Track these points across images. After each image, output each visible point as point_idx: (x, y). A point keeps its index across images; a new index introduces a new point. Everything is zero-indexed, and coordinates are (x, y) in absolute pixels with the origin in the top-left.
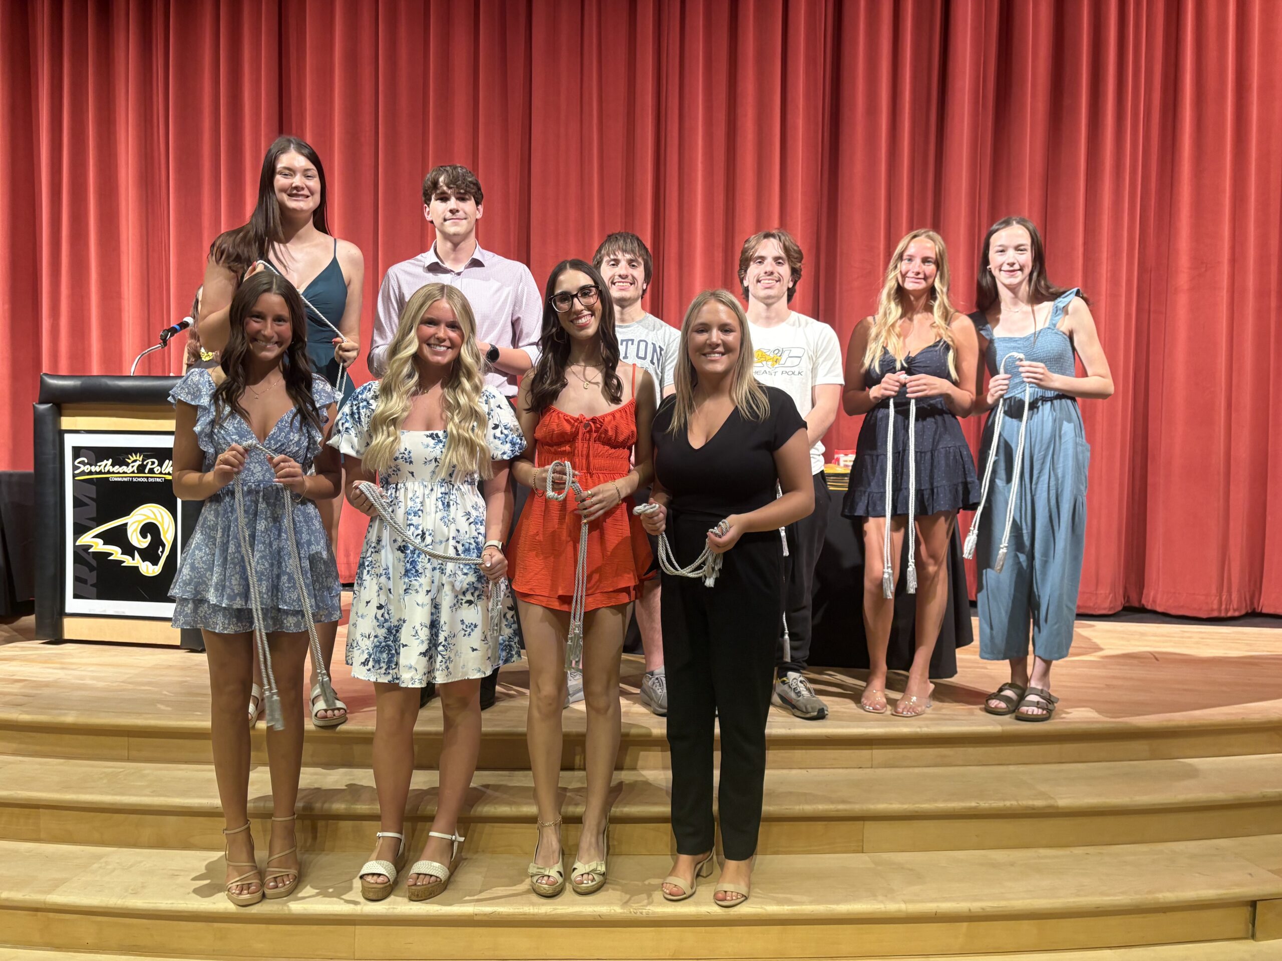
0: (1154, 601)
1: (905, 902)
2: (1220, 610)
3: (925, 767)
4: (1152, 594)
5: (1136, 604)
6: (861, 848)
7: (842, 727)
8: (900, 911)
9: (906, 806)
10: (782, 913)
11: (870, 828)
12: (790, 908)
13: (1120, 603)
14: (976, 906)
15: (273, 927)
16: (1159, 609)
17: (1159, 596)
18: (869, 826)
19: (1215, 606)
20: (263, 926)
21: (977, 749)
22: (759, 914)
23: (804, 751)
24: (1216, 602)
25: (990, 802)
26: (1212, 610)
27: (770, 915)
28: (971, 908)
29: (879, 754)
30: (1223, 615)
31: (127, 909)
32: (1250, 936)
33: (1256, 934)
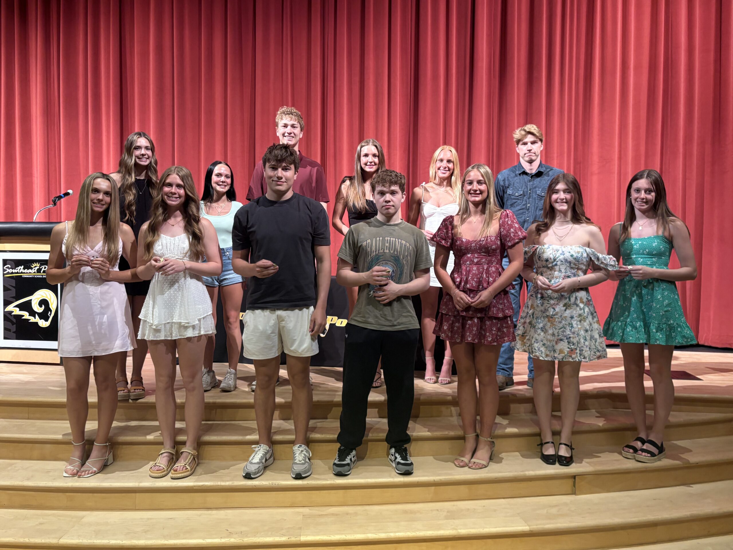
8: (400, 481)
28: (435, 480)
31: (24, 486)
32: (574, 493)
33: (577, 492)
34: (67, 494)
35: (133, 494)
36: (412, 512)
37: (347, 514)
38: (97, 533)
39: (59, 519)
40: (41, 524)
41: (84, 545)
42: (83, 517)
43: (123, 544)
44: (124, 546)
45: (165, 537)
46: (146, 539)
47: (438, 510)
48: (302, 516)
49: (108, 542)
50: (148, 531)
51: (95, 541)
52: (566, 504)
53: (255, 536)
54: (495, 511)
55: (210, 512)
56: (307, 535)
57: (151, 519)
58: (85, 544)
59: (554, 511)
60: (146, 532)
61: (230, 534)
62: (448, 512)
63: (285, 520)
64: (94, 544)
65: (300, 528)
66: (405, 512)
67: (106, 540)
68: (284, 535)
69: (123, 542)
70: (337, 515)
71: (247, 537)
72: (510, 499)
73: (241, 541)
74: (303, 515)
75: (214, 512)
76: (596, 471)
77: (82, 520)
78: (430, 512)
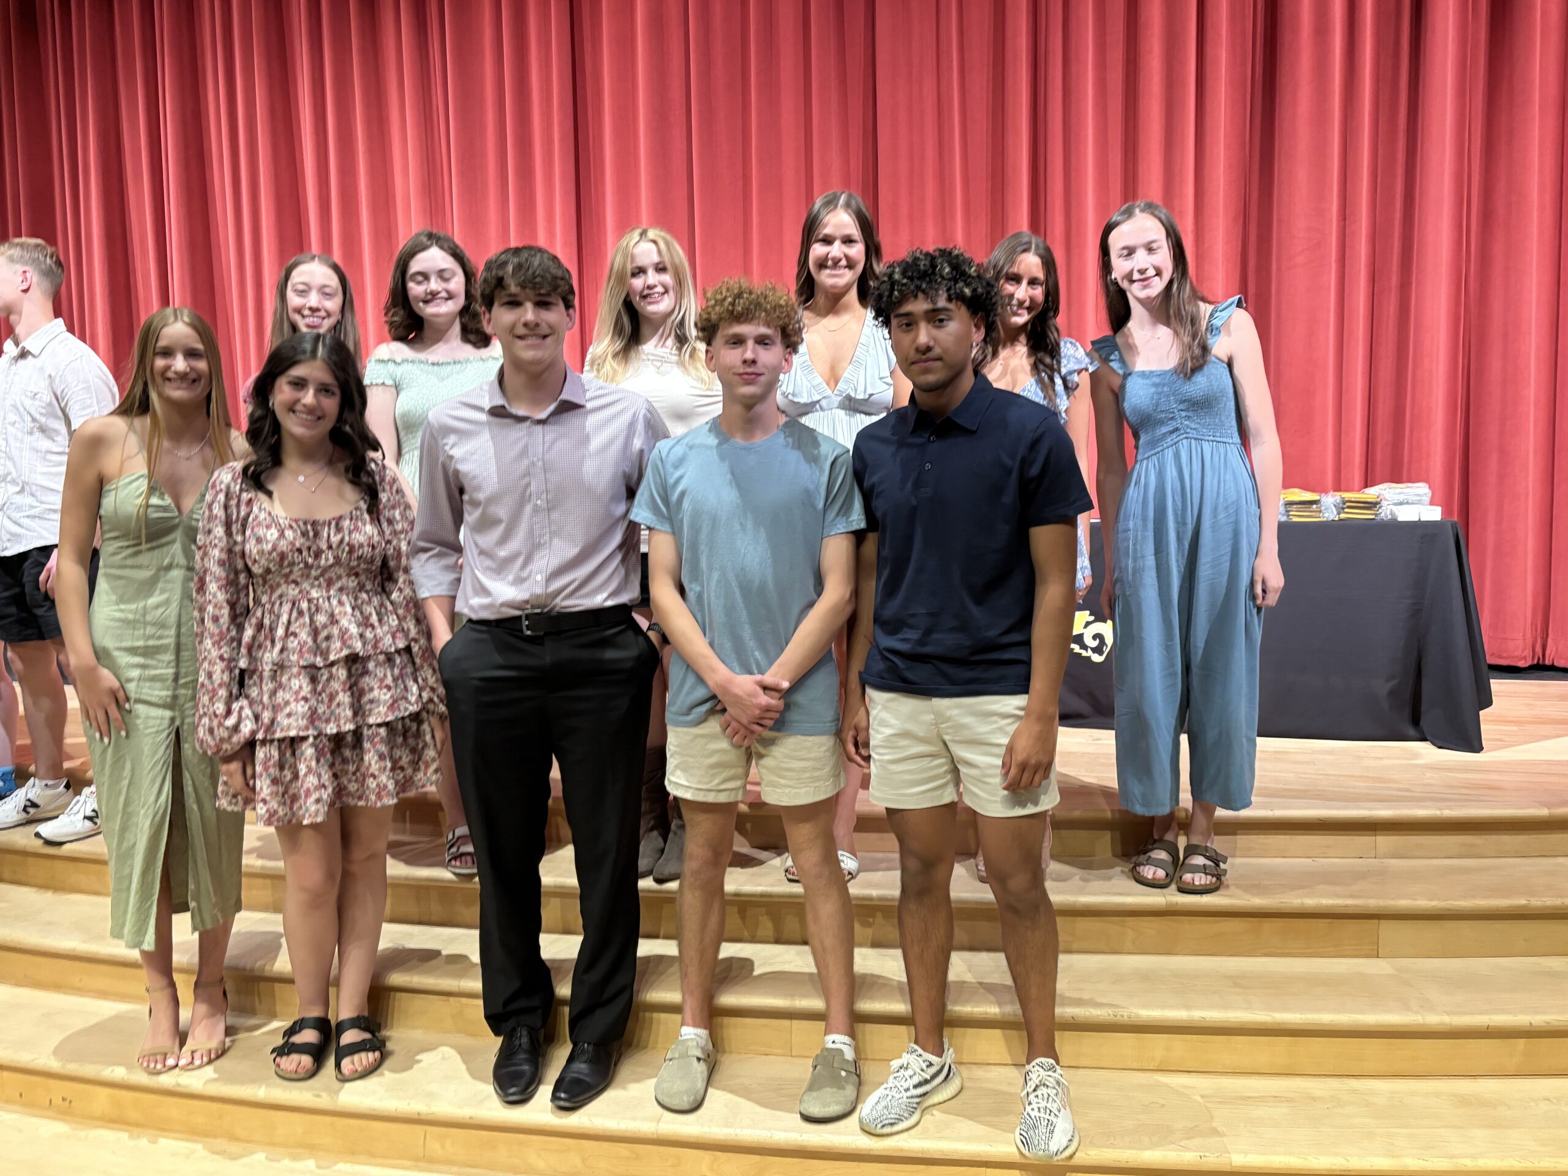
1: (1448, 1014)
3: (1446, 858)
6: (1376, 952)
7: (1338, 808)
8: (1442, 1024)
9: (1434, 903)
10: (1293, 1021)
11: (1387, 929)
12: (1303, 1016)
14: (1538, 1020)
18: (1384, 924)
21: (1514, 837)
22: (1266, 1023)
23: (1288, 837)
25: (1544, 899)
27: (1279, 1024)
28: (1533, 1022)
29: (1384, 841)
44: (806, 1146)
49: (769, 1134)
51: (738, 1131)
66: (1464, 1101)
68: (1183, 1147)
70: (1289, 1100)
78: (1532, 1104)
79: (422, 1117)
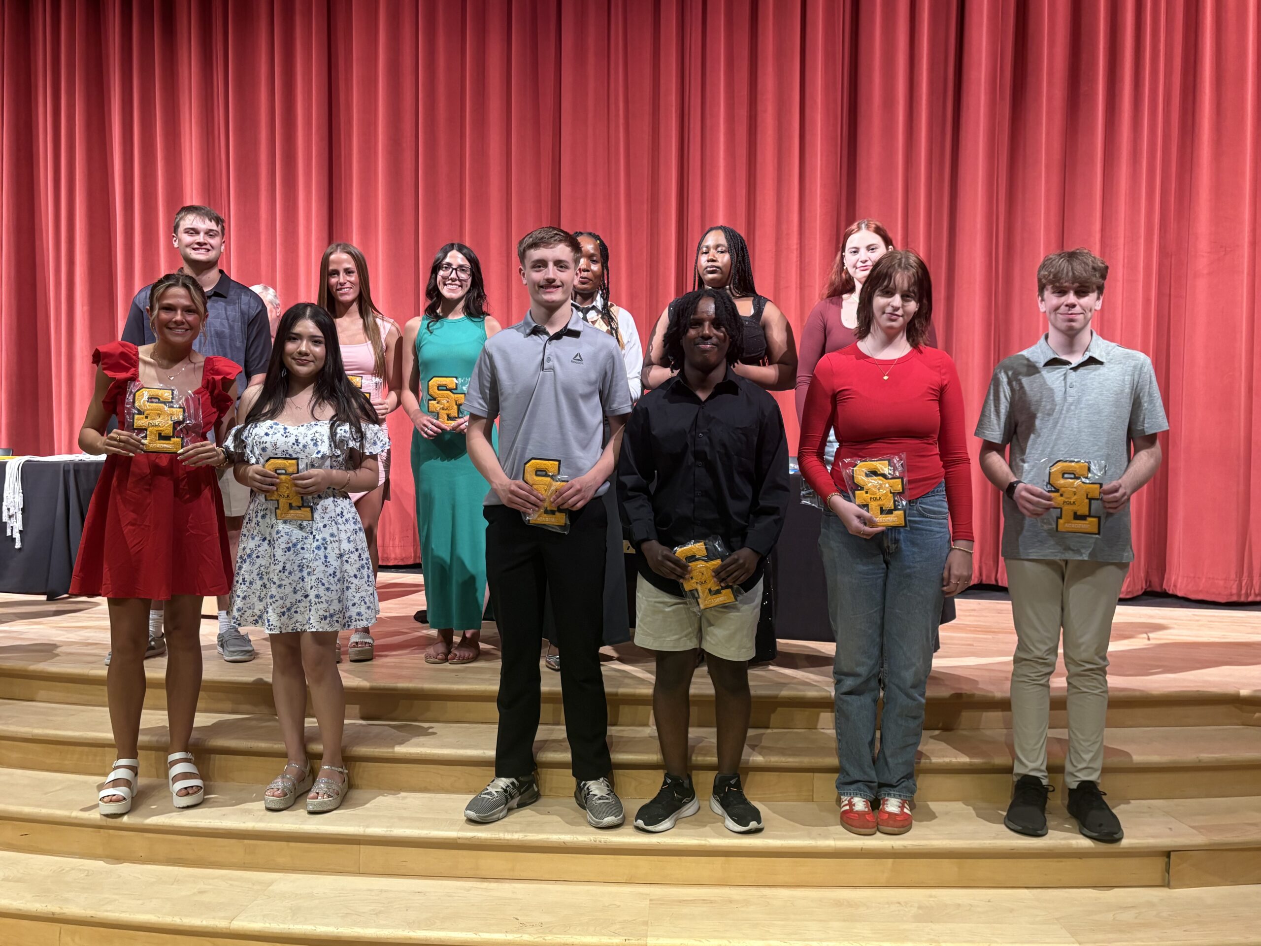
0: (1175, 586)
1: (835, 839)
2: (1239, 595)
4: (1173, 579)
5: (1158, 589)
6: (810, 797)
8: (829, 847)
13: (1140, 588)
14: (898, 844)
15: (292, 844)
16: (1180, 594)
17: (1180, 581)
18: (818, 777)
19: (1234, 591)
20: (285, 843)
24: (1235, 586)
26: (1231, 595)
28: (894, 846)
30: (1243, 599)
31: (173, 826)
32: (1167, 885)
33: (1172, 883)
34: (246, 841)
35: (355, 847)
36: (850, 904)
37: (731, 902)
38: (295, 912)
39: (231, 885)
40: (201, 892)
41: (273, 933)
42: (271, 883)
43: (338, 932)
44: (340, 937)
45: (410, 925)
46: (378, 926)
47: (899, 903)
48: (648, 902)
49: (314, 928)
50: (380, 912)
51: (291, 927)
52: (1151, 905)
53: (565, 933)
54: (1011, 911)
55: (485, 885)
56: (658, 937)
57: (386, 891)
58: (275, 931)
59: (1127, 916)
60: (377, 914)
61: (522, 926)
62: (919, 908)
63: (619, 906)
64: (290, 931)
65: (646, 923)
66: (838, 903)
67: (311, 924)
68: (616, 934)
69: (339, 930)
71: (551, 932)
72: (1039, 890)
73: (541, 939)
74: (651, 900)
75: (493, 885)
76: (1210, 845)
77: (270, 888)
78: (887, 906)
79: (56, 916)
